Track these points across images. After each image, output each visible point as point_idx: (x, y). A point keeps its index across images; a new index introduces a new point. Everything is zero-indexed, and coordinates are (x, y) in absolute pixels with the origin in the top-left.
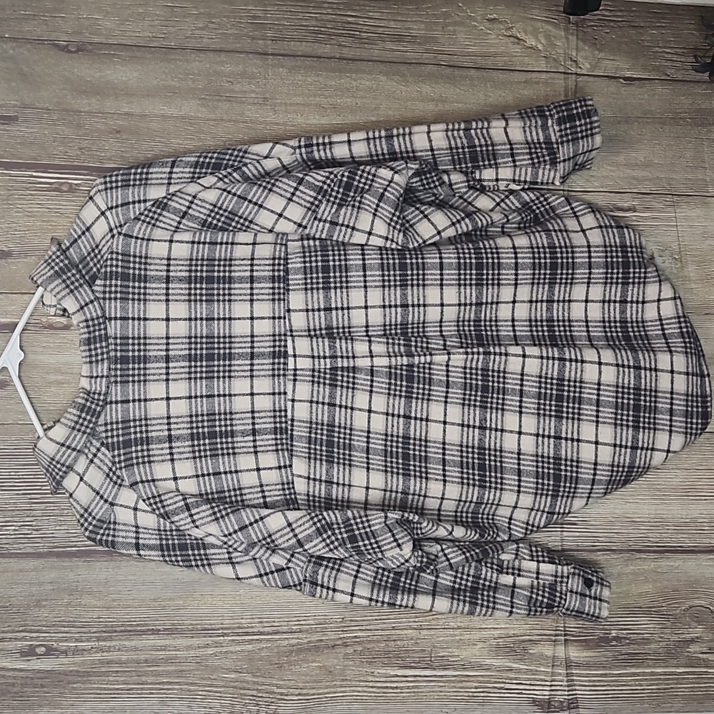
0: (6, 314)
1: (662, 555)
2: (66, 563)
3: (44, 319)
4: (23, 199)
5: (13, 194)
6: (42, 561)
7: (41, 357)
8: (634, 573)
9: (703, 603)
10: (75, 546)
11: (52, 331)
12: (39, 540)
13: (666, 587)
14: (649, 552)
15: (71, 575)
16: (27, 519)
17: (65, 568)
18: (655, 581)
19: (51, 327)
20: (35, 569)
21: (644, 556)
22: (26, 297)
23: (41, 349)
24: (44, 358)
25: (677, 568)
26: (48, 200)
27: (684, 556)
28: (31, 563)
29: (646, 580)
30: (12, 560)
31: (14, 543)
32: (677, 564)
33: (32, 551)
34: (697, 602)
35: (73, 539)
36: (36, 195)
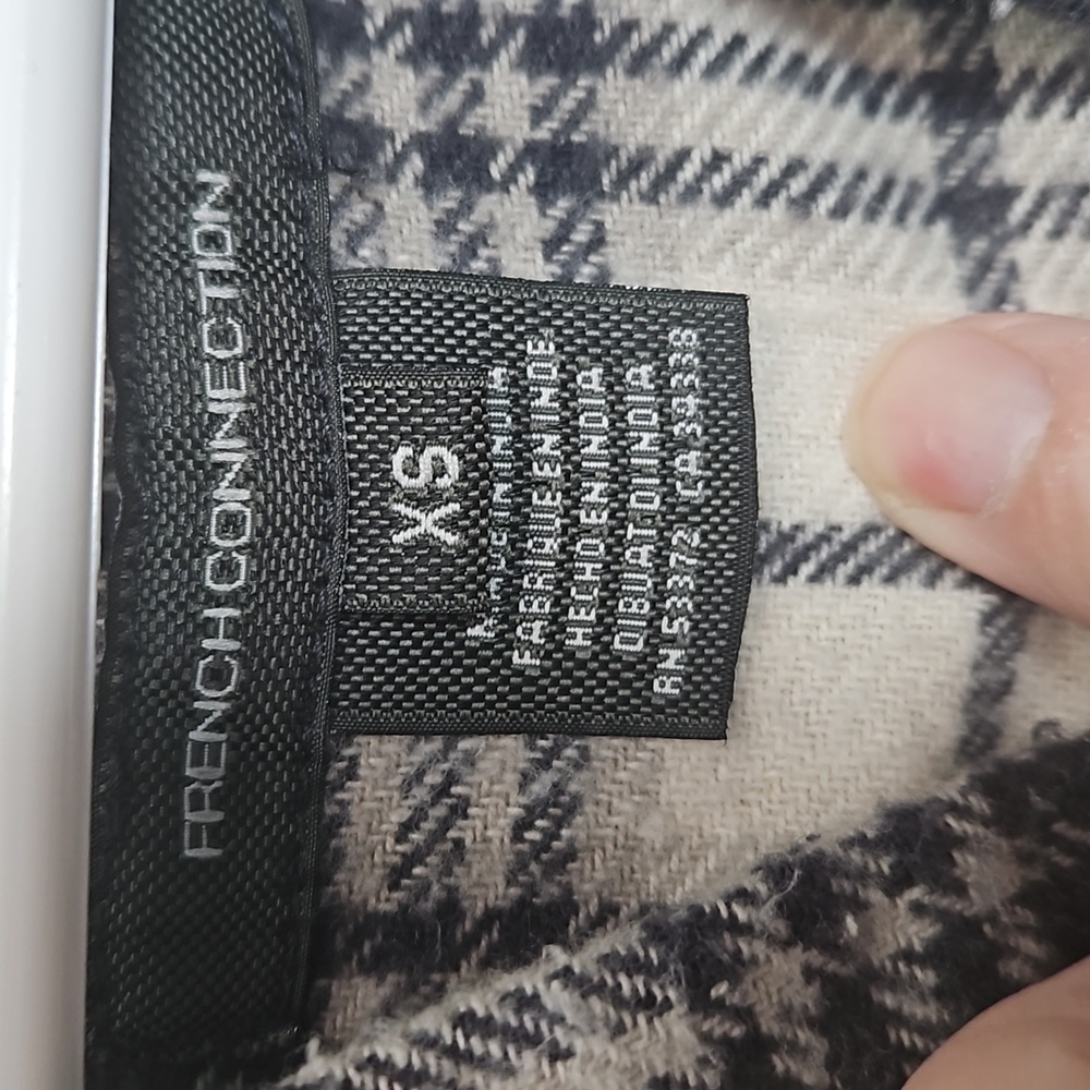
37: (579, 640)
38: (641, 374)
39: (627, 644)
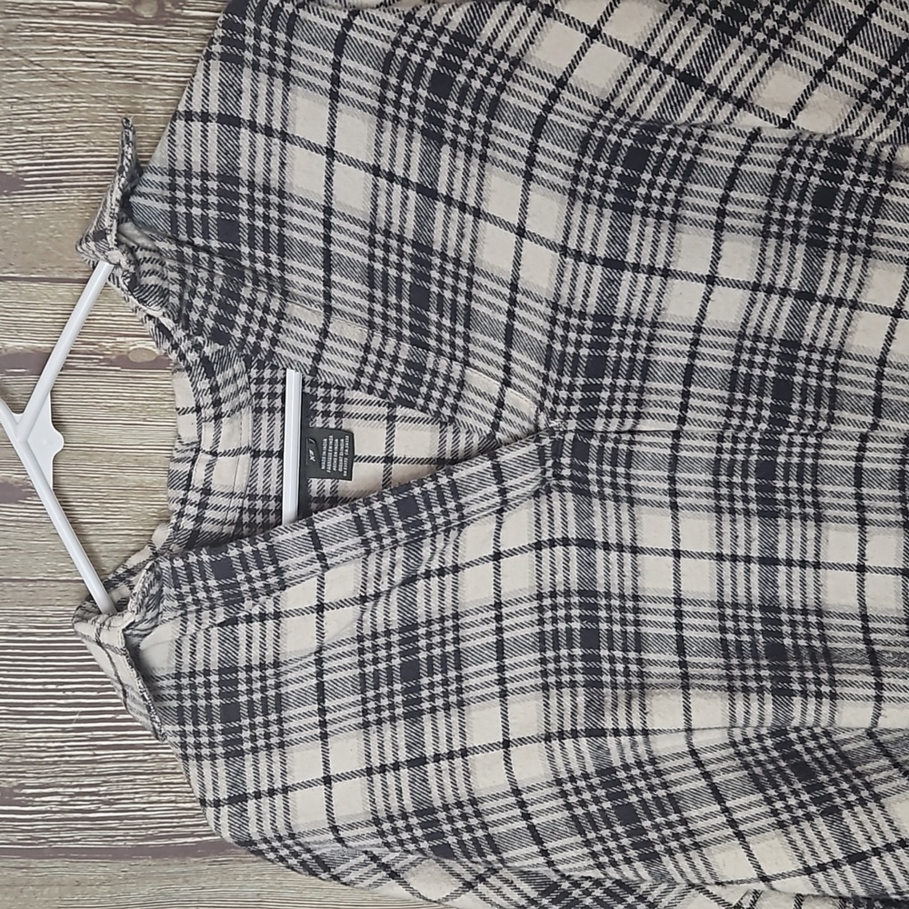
0: (16, 329)
2: (174, 867)
3: (107, 344)
4: (44, 40)
5: (18, 27)
6: (123, 865)
7: (103, 431)
10: (192, 835)
11: (128, 372)
12: (114, 824)
15: (185, 890)
16: (87, 781)
17: (173, 877)
19: (124, 361)
20: (109, 881)
22: (62, 289)
23: (102, 414)
24: (112, 434)
26: (106, 43)
28: (100, 870)
30: (58, 863)
31: (61, 829)
33: (100, 845)
35: (188, 822)
36: (75, 29)
37: (335, 469)
38: (342, 440)
39: (340, 470)
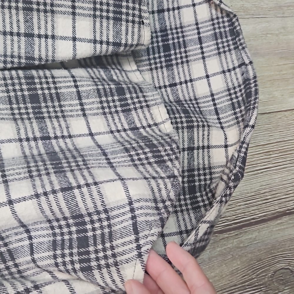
1: (241, 231)
8: (222, 254)
9: (283, 265)
13: (251, 260)
14: (230, 230)
18: (241, 256)
21: (226, 235)
25: (255, 239)
27: (258, 227)
29: (234, 258)
32: (254, 236)
34: (279, 266)
